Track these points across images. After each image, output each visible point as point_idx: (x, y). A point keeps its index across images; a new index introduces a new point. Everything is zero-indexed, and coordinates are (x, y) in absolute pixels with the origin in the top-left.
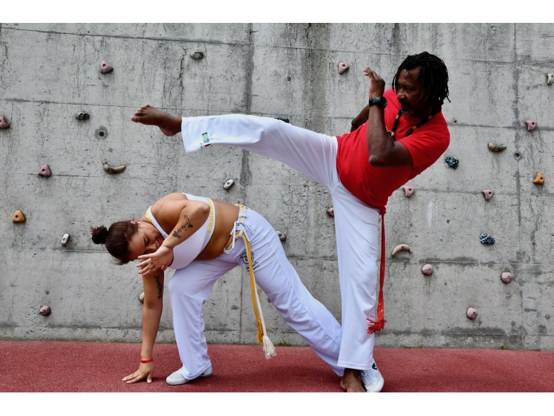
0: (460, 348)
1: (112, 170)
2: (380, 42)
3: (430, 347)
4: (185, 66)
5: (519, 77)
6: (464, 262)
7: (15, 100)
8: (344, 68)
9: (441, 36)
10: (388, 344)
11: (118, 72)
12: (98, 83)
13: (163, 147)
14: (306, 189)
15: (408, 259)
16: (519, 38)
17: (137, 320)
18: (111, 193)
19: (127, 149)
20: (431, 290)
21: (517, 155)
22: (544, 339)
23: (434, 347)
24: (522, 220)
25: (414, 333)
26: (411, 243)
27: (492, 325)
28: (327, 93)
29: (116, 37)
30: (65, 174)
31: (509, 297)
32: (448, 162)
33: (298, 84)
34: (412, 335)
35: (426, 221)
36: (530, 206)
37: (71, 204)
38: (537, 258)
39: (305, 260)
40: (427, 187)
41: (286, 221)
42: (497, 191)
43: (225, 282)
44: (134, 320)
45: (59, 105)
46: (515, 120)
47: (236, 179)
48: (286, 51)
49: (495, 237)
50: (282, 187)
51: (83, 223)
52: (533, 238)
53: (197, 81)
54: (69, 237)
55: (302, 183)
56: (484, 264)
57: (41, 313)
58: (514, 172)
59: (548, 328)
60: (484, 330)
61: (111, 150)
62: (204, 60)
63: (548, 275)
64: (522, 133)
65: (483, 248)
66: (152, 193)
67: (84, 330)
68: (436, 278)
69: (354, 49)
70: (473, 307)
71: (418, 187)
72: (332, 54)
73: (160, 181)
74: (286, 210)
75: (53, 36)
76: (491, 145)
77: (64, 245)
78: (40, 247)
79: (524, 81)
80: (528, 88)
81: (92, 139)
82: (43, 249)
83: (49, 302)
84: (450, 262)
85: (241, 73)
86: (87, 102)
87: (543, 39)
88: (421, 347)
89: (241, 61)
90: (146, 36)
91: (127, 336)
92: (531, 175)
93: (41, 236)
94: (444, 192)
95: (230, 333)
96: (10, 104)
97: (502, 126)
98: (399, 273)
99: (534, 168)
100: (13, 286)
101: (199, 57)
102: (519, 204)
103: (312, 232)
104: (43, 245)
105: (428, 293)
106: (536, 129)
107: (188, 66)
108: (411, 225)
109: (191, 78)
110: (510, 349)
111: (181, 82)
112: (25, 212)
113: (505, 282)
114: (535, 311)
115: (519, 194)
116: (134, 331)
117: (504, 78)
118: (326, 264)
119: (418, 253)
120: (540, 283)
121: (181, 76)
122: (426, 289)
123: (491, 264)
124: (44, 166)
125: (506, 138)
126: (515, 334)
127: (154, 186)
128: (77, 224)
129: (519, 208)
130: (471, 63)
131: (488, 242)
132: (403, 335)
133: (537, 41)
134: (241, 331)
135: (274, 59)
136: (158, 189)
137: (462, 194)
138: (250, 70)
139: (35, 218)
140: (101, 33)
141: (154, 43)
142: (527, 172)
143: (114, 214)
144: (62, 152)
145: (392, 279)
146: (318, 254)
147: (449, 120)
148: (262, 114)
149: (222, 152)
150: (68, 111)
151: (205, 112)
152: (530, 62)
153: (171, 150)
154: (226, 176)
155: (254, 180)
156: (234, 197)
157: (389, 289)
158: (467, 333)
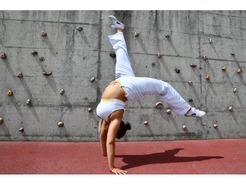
0: (180, 140)
1: (46, 74)
2: (150, 25)
5: (200, 40)
7: (8, 47)
8: (137, 34)
9: (173, 23)
11: (49, 35)
12: (40, 40)
13: (66, 65)
15: (162, 108)
16: (200, 25)
17: (57, 133)
18: (46, 83)
19: (52, 66)
21: (200, 68)
22: (209, 135)
23: (171, 140)
24: (202, 92)
25: (164, 135)
26: (163, 101)
27: (191, 131)
28: (131, 43)
29: (48, 22)
30: (28, 76)
31: (197, 121)
32: (176, 71)
34: (163, 136)
36: (205, 87)
37: (30, 88)
38: (207, 106)
40: (168, 80)
42: (194, 82)
43: (91, 118)
44: (56, 133)
45: (26, 49)
46: (199, 55)
47: (95, 77)
49: (193, 99)
51: (35, 95)
52: (206, 99)
53: (80, 39)
54: (30, 101)
57: (20, 131)
58: (199, 75)
59: (210, 131)
60: (189, 133)
61: (46, 66)
62: (82, 31)
63: (210, 112)
64: (202, 60)
66: (62, 83)
67: (37, 137)
68: (172, 115)
69: (141, 27)
70: (185, 125)
71: (165, 80)
72: (132, 29)
73: (65, 78)
75: (23, 22)
76: (191, 64)
77: (28, 104)
79: (202, 41)
80: (203, 44)
81: (38, 62)
83: (23, 126)
85: (97, 36)
86: (36, 48)
87: (207, 27)
88: (166, 140)
89: (97, 31)
90: (60, 21)
91: (54, 139)
92: (205, 76)
93: (19, 100)
94: (175, 82)
95: (94, 138)
96: (6, 49)
97: (195, 57)
98: (158, 113)
99: (206, 73)
100: (9, 120)
101: (81, 29)
102: (201, 87)
104: (20, 104)
106: (207, 59)
107: (76, 33)
109: (77, 38)
110: (197, 140)
111: (73, 39)
112: (13, 91)
114: (206, 125)
115: (201, 83)
116: (56, 137)
117: (195, 40)
118: (130, 110)
119: (165, 105)
120: (208, 115)
121: (73, 37)
122: (168, 119)
124: (20, 73)
125: (196, 62)
126: (199, 134)
127: (63, 80)
128: (33, 96)
130: (184, 34)
131: (191, 101)
132: (159, 136)
134: (98, 137)
135: (110, 30)
136: (64, 82)
137: (181, 83)
138: (101, 34)
139: (16, 93)
140: (42, 20)
141: (63, 24)
142: (204, 74)
143: (47, 92)
144: (27, 67)
145: (156, 115)
146: (127, 106)
147: (176, 55)
148: (105, 52)
149: (89, 66)
150: (29, 51)
151: (83, 51)
152: (204, 34)
153: (70, 66)
154: (91, 76)
155: (102, 78)
156: (95, 84)
157: (154, 119)
158: (183, 135)
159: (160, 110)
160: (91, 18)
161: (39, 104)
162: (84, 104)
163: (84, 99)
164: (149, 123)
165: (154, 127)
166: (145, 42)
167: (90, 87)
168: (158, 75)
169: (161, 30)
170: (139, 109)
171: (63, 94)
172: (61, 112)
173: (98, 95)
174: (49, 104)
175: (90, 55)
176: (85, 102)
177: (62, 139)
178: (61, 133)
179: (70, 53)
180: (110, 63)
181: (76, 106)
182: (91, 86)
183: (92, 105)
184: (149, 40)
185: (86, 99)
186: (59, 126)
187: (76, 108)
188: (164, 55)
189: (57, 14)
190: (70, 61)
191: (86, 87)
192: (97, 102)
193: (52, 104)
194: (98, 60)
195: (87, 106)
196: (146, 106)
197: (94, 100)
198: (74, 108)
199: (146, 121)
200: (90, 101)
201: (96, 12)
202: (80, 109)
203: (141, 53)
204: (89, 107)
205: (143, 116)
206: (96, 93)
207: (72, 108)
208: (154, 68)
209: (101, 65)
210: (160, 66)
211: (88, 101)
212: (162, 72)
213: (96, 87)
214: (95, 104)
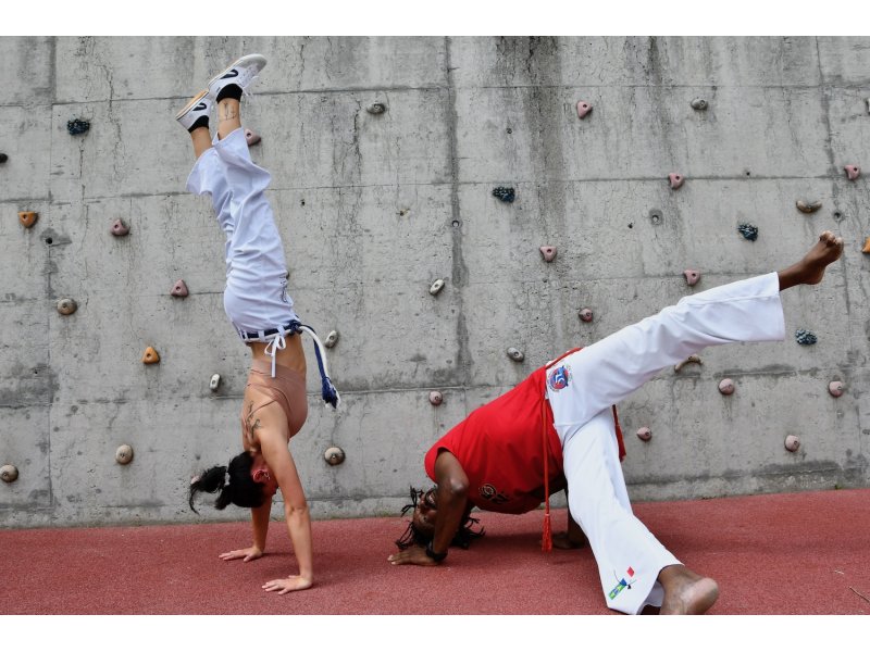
0: (779, 492)
2: (632, 70)
3: (737, 495)
4: (361, 125)
5: (829, 106)
6: (776, 372)
7: (134, 195)
8: (587, 109)
9: (717, 55)
10: (678, 495)
11: (268, 142)
13: (339, 242)
14: (547, 285)
15: (699, 374)
16: (822, 51)
17: (324, 488)
19: (290, 249)
20: (734, 414)
21: (837, 215)
23: (743, 495)
24: (852, 306)
25: (713, 477)
27: (820, 457)
28: (565, 146)
29: (261, 94)
30: (207, 291)
31: (841, 416)
32: (743, 232)
33: (522, 137)
34: (711, 481)
36: (861, 285)
37: (218, 333)
40: (717, 269)
41: (523, 333)
43: (442, 426)
44: (320, 487)
46: (829, 166)
47: (447, 279)
48: (500, 93)
49: (816, 333)
50: (513, 286)
51: (238, 358)
52: (868, 331)
53: (379, 144)
54: (220, 379)
55: (540, 278)
56: (804, 373)
60: (810, 465)
62: (386, 114)
64: (841, 183)
65: (801, 350)
66: (330, 308)
68: (739, 397)
69: (597, 82)
70: (793, 435)
71: (704, 271)
72: (566, 91)
73: (339, 290)
74: (521, 317)
75: (177, 102)
76: (801, 203)
77: (215, 391)
78: (182, 394)
79: (836, 110)
80: (843, 120)
82: (186, 398)
84: (757, 374)
85: (440, 128)
87: (855, 52)
88: (725, 496)
89: (439, 111)
90: (304, 87)
92: (859, 242)
93: (183, 379)
94: (742, 274)
96: (127, 201)
97: (813, 175)
98: (687, 395)
99: (862, 232)
100: (152, 451)
101: (379, 111)
102: (846, 284)
103: (561, 346)
104: (186, 392)
105: (730, 419)
106: (860, 176)
107: (365, 124)
109: (371, 141)
110: (848, 488)
111: (357, 148)
112: (158, 349)
113: (834, 395)
115: (844, 270)
116: (321, 503)
117: (809, 108)
119: (712, 365)
121: (355, 139)
122: (726, 414)
123: (814, 372)
124: (179, 283)
125: (820, 192)
126: (852, 467)
127: (332, 299)
128: (230, 359)
129: (846, 290)
130: (761, 90)
131: (808, 341)
132: (698, 481)
133: (848, 56)
135: (485, 104)
136: (337, 302)
138: (453, 122)
139: (172, 355)
141: (315, 98)
142: (852, 238)
144: (201, 261)
145: (678, 404)
147: (740, 172)
148: (475, 184)
149: (421, 241)
150: (204, 203)
151: (395, 187)
152: (842, 84)
153: (352, 244)
154: (432, 276)
155: (472, 278)
156: (446, 304)
157: (675, 418)
158: (787, 471)
159: (695, 385)
160: (414, 67)
163: (412, 360)
164: (654, 435)
165: (675, 450)
166: (618, 136)
167: (432, 316)
168: (676, 253)
169: (673, 86)
171: (336, 348)
173: (460, 343)
175: (419, 199)
176: (416, 371)
177: (344, 510)
178: (336, 488)
179: (351, 199)
180: (497, 222)
181: (386, 386)
182: (436, 310)
183: (443, 379)
184: (631, 127)
185: (419, 359)
186: (330, 462)
187: (386, 395)
188: (692, 179)
189: (291, 64)
190: (351, 225)
191: (417, 315)
192: (458, 369)
194: (450, 216)
195: (423, 386)
198: (379, 393)
199: (643, 426)
200: (434, 368)
201: (428, 42)
202: (398, 396)
203: (606, 177)
204: (432, 387)
205: (630, 408)
206: (453, 336)
207: (372, 396)
208: (660, 228)
209: (464, 232)
210: (681, 220)
211: (426, 367)
212: (692, 239)
213: (451, 315)
214: (451, 375)
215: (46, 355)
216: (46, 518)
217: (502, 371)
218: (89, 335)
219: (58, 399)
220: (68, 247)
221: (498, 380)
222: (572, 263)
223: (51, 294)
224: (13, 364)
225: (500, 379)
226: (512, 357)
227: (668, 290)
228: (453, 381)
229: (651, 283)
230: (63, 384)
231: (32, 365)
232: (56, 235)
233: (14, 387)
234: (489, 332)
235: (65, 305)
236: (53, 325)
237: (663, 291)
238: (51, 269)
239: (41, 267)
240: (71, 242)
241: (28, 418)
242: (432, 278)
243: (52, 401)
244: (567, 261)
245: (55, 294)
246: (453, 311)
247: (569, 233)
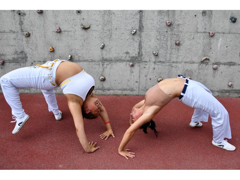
0: (223, 97)
1: (85, 28)
6: (231, 64)
13: (105, 16)
14: (167, 33)
15: (208, 63)
18: (85, 38)
19: (90, 18)
20: (216, 75)
26: (210, 56)
27: (237, 88)
30: (66, 30)
32: (231, 20)
35: (217, 47)
37: (70, 43)
39: (165, 63)
40: (220, 31)
41: (158, 47)
43: (133, 72)
44: (99, 87)
47: (137, 29)
50: (156, 33)
51: (76, 51)
54: (71, 56)
55: (165, 31)
56: (239, 65)
60: (234, 90)
61: (83, 19)
66: (102, 37)
68: (218, 70)
70: (231, 82)
71: (216, 32)
73: (105, 31)
74: (158, 42)
77: (70, 60)
81: (75, 14)
84: (225, 64)
91: (96, 93)
93: (61, 56)
94: (228, 34)
95: (135, 91)
98: (203, 68)
103: (169, 52)
108: (211, 48)
112: (53, 47)
116: (99, 91)
118: (174, 65)
119: (212, 60)
122: (213, 75)
124: (58, 28)
127: (103, 34)
128: (73, 51)
134: (139, 91)
136: (104, 35)
137: (235, 35)
139: (57, 49)
143: (87, 46)
144: (64, 21)
145: (200, 71)
146: (171, 61)
149: (130, 17)
153: (109, 17)
154: (132, 28)
155: (145, 30)
156: (136, 38)
157: (198, 75)
158: (227, 91)
159: (206, 66)
161: (80, 59)
162: (125, 58)
163: (125, 53)
167: (132, 41)
168: (208, 25)
170: (183, 63)
171: (103, 49)
172: (103, 66)
173: (140, 49)
174: (90, 59)
176: (126, 57)
177: (105, 93)
178: (103, 87)
181: (117, 60)
182: (133, 39)
183: (134, 59)
185: (127, 53)
186: (101, 80)
187: (117, 63)
190: (109, 11)
191: (127, 40)
192: (138, 56)
193: (93, 58)
195: (128, 61)
196: (190, 61)
197: (136, 54)
198: (115, 62)
199: (189, 76)
200: (131, 56)
202: (121, 63)
204: (131, 61)
205: (186, 71)
206: (138, 47)
207: (113, 63)
208: (205, 17)
209: (143, 15)
210: (212, 15)
211: (129, 55)
212: (214, 21)
213: (137, 41)
214: (136, 58)
215: (23, 49)
216: (28, 91)
217: (151, 58)
218: (34, 43)
219: (28, 61)
220: (25, 16)
221: (149, 60)
222: (176, 27)
223: (22, 30)
224: (15, 51)
225: (150, 60)
226: (154, 54)
227: (204, 37)
228: (137, 60)
229: (199, 34)
230: (28, 56)
231: (20, 51)
232: (21, 12)
233: (16, 57)
234: (148, 46)
235: (26, 34)
236: (24, 40)
237: (202, 37)
238: (21, 23)
239: (18, 22)
240: (26, 15)
241: (21, 65)
242: (133, 29)
243: (26, 61)
244: (174, 26)
245: (23, 31)
246: (138, 39)
247: (176, 17)
